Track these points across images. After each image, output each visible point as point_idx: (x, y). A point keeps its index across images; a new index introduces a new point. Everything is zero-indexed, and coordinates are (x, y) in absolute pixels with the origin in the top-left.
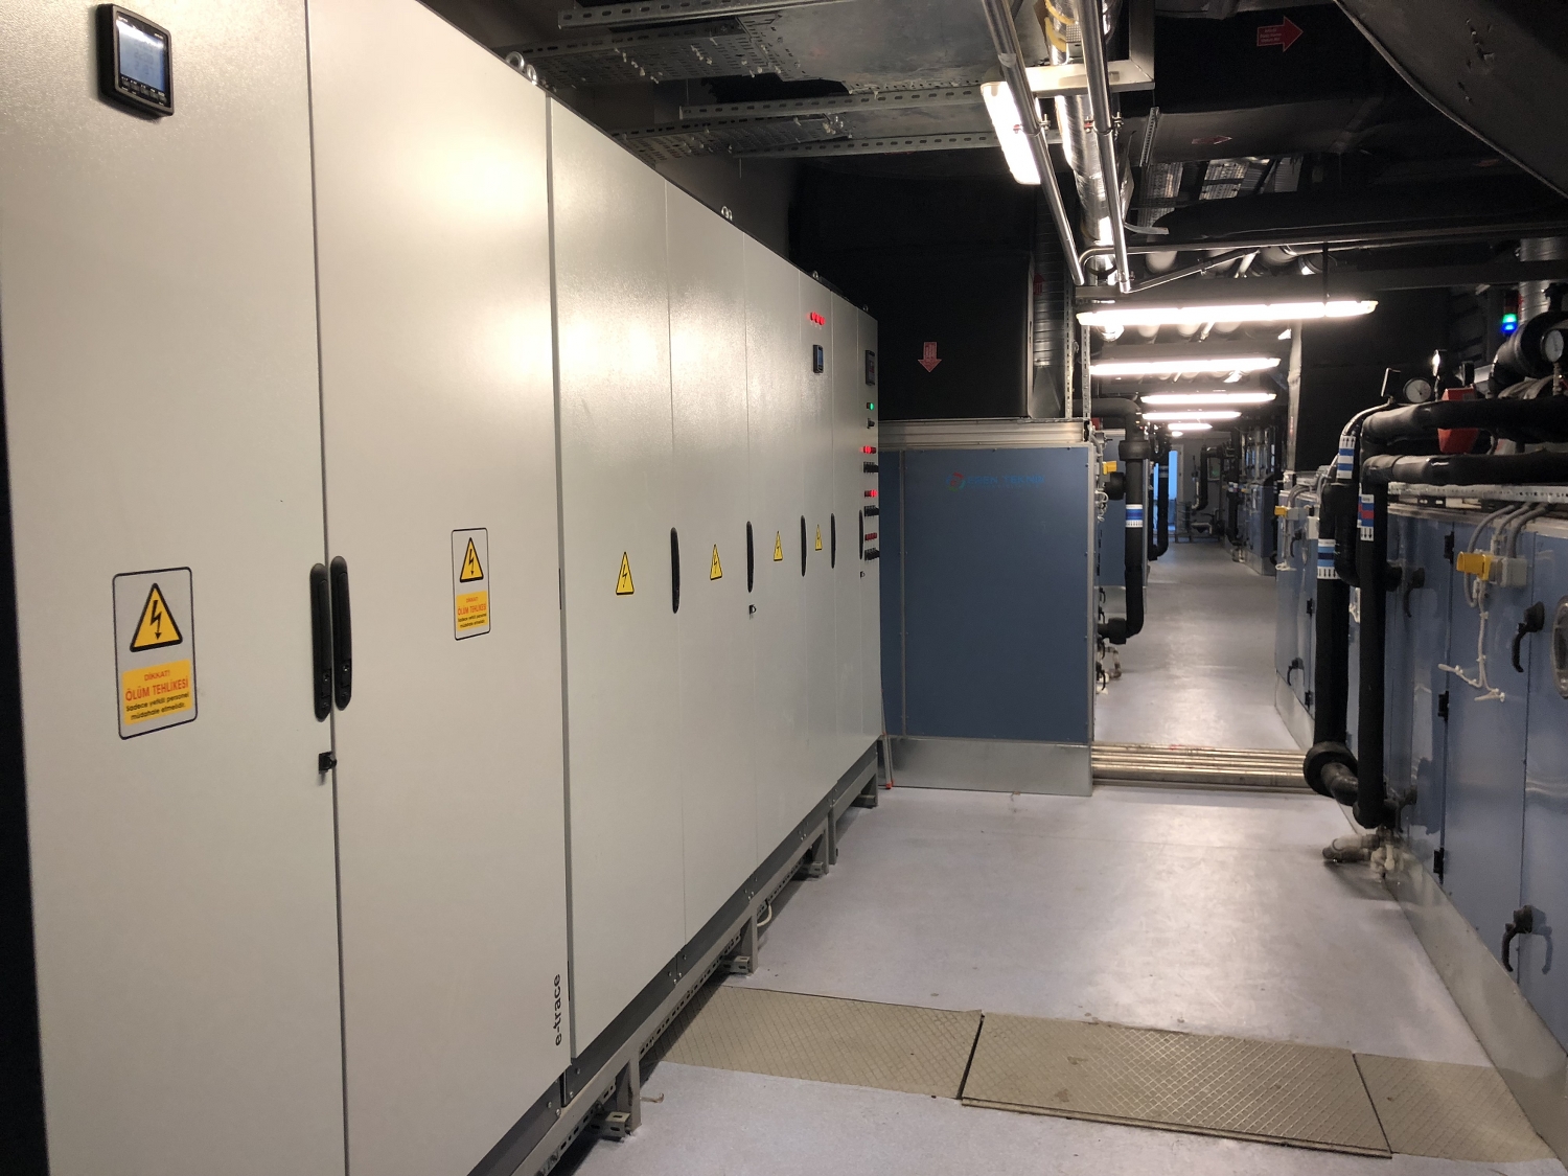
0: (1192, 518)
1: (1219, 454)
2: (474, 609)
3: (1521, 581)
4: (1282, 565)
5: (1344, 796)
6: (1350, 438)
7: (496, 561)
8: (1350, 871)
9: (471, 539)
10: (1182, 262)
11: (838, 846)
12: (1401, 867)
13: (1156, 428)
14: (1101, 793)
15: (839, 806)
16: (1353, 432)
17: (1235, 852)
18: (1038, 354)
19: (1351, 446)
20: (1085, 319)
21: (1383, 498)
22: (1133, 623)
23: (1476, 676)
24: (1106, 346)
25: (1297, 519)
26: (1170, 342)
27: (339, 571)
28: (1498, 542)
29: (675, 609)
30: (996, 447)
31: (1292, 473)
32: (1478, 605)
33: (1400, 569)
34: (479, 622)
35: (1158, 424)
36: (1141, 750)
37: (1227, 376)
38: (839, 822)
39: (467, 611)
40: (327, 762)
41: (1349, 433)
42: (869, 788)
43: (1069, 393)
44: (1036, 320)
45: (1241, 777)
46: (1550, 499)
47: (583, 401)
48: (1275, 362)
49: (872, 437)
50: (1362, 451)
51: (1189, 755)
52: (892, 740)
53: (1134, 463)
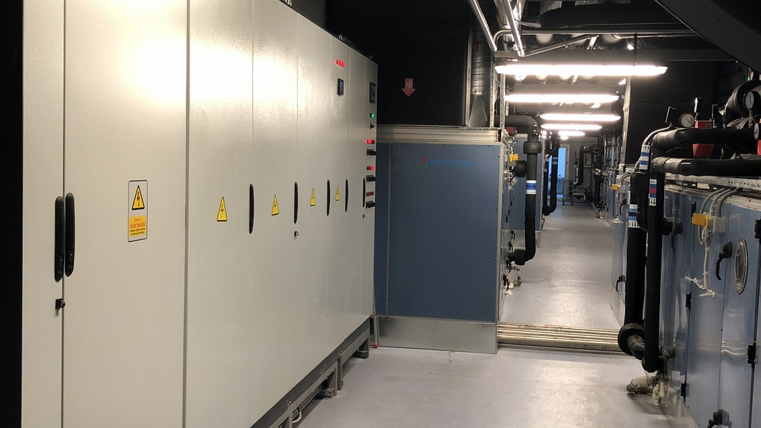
0: (573, 190)
1: (590, 151)
2: (139, 225)
3: (722, 230)
4: (617, 219)
5: (638, 354)
6: (647, 146)
7: (152, 198)
8: (641, 399)
9: (138, 186)
10: (556, 40)
11: (344, 379)
12: (668, 395)
13: (551, 133)
14: (503, 352)
15: (345, 355)
16: (649, 143)
17: (577, 387)
18: (474, 87)
19: (647, 151)
20: (500, 69)
21: (662, 182)
22: (527, 254)
23: (702, 284)
24: (516, 83)
25: (624, 192)
26: (554, 84)
27: (70, 200)
28: (714, 208)
29: (251, 231)
30: (446, 143)
31: (623, 165)
32: (704, 244)
33: (671, 223)
34: (141, 233)
35: (553, 131)
36: (527, 327)
37: (592, 104)
38: (344, 366)
39: (135, 226)
40: (59, 304)
41: (647, 144)
42: (364, 346)
43: (492, 113)
44: (473, 67)
45: (585, 345)
46: (738, 186)
47: (202, 110)
48: (616, 98)
49: (373, 134)
50: (652, 154)
51: (555, 331)
52: (380, 318)
53: (532, 156)
